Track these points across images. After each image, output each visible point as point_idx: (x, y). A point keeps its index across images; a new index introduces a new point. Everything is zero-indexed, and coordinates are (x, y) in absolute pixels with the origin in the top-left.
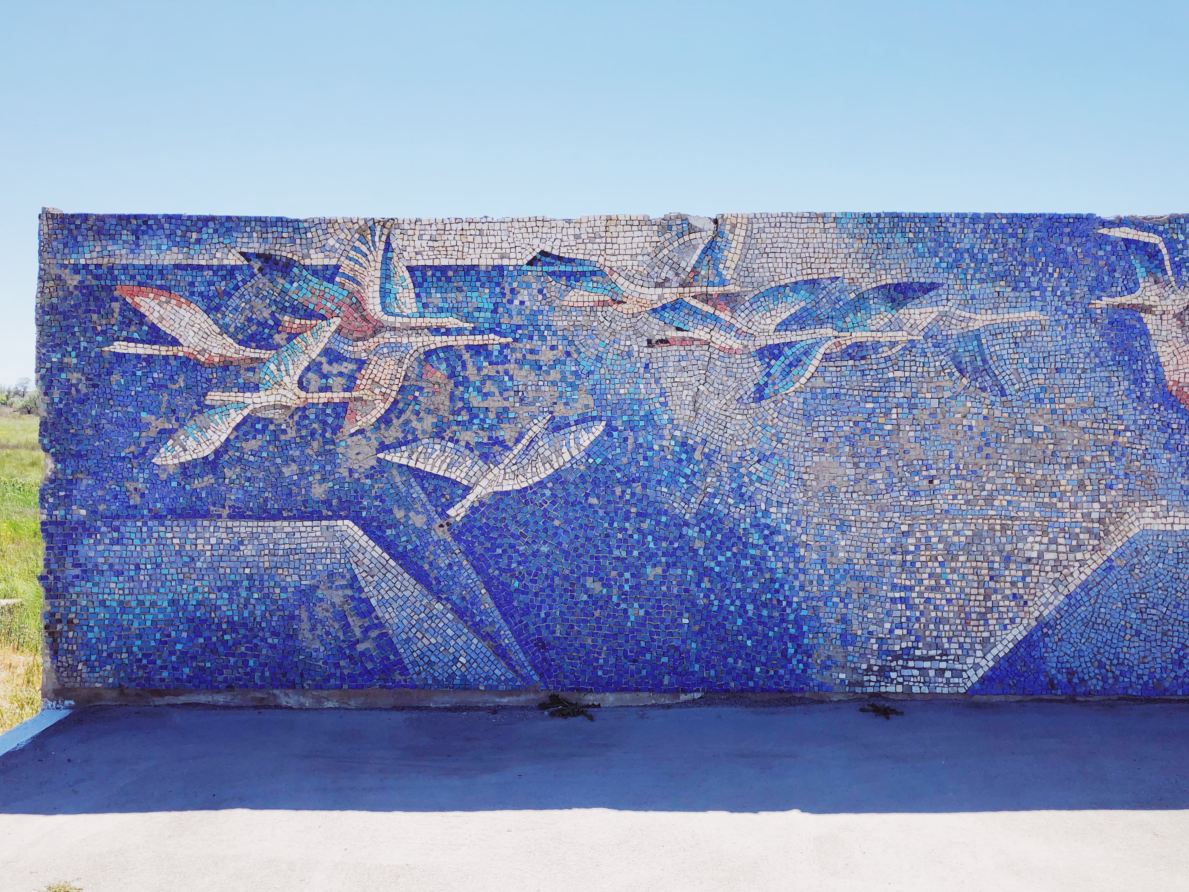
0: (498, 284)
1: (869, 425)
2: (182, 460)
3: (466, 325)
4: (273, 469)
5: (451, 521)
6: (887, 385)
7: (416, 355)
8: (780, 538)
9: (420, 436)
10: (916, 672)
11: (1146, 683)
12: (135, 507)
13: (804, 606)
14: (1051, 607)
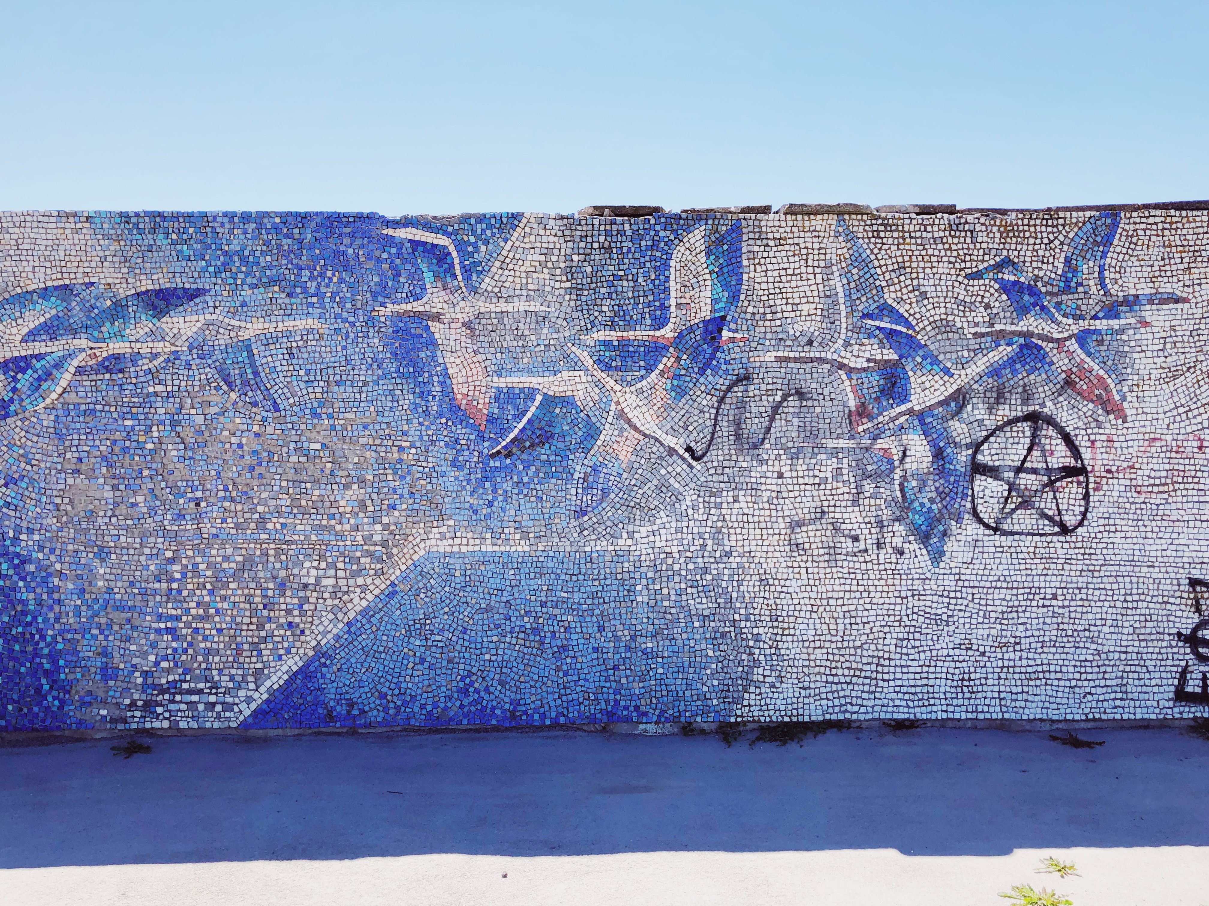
1: (128, 444)
6: (148, 400)
8: (32, 568)
10: (183, 707)
11: (430, 713)
13: (59, 639)
14: (329, 636)
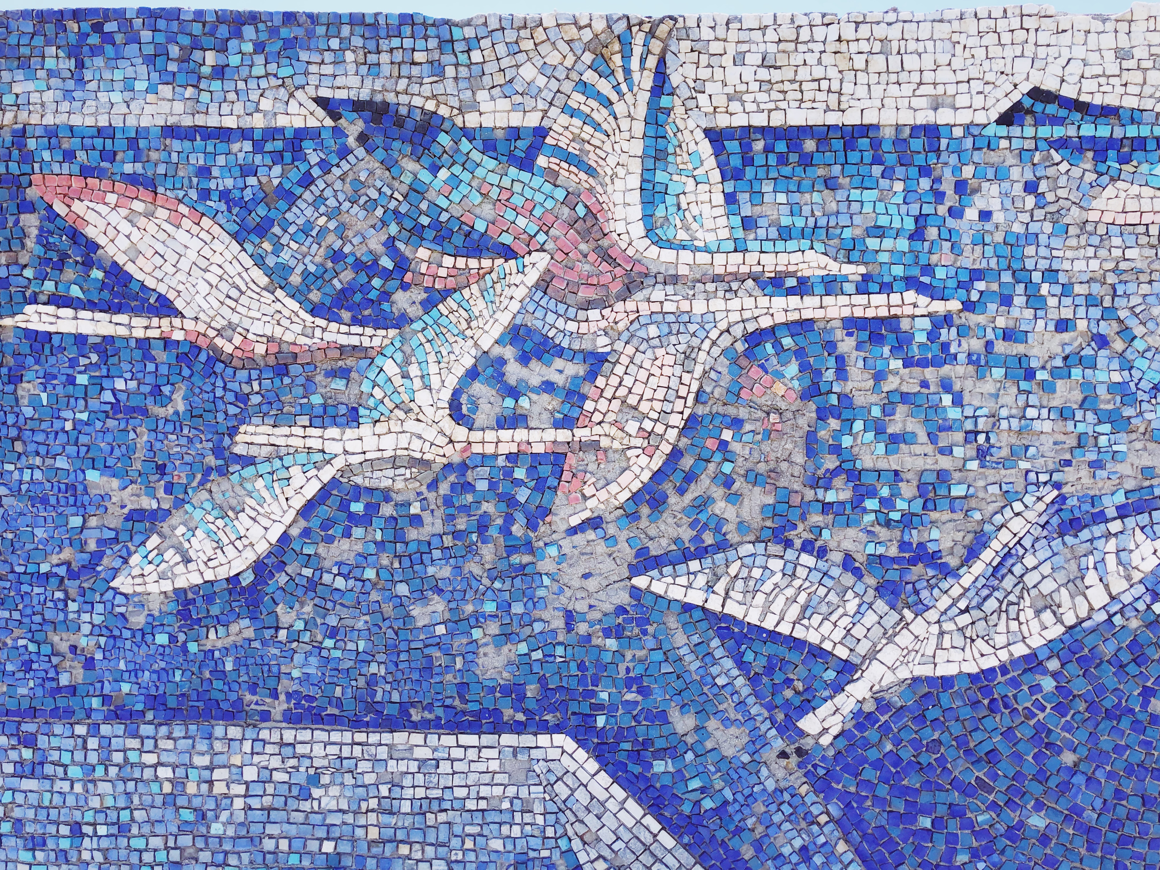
0: (925, 171)
2: (181, 583)
3: (848, 269)
4: (388, 609)
5: (808, 743)
7: (725, 341)
9: (733, 537)
12: (73, 690)
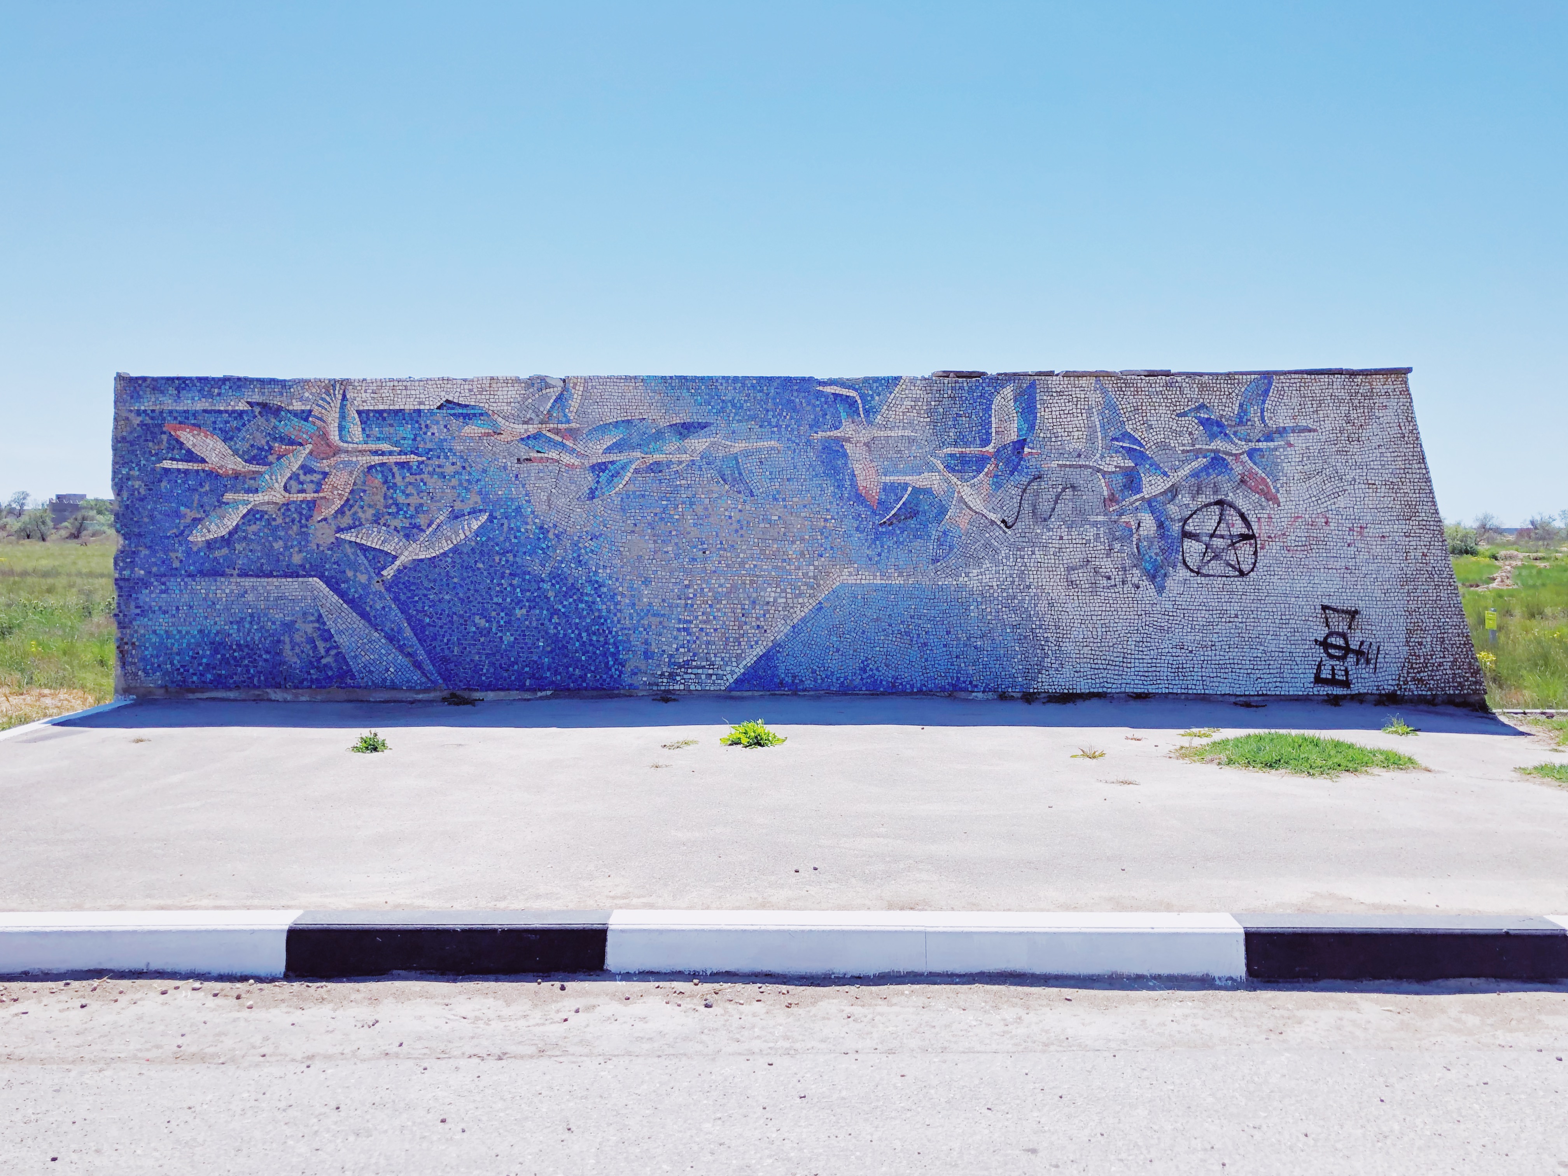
0: (417, 422)
1: (664, 515)
2: (207, 538)
3: (395, 449)
4: (267, 544)
5: (384, 578)
6: (676, 489)
7: (362, 469)
8: (605, 590)
9: (364, 522)
10: (693, 676)
11: (842, 683)
12: (176, 569)
13: (620, 633)
14: (782, 634)
